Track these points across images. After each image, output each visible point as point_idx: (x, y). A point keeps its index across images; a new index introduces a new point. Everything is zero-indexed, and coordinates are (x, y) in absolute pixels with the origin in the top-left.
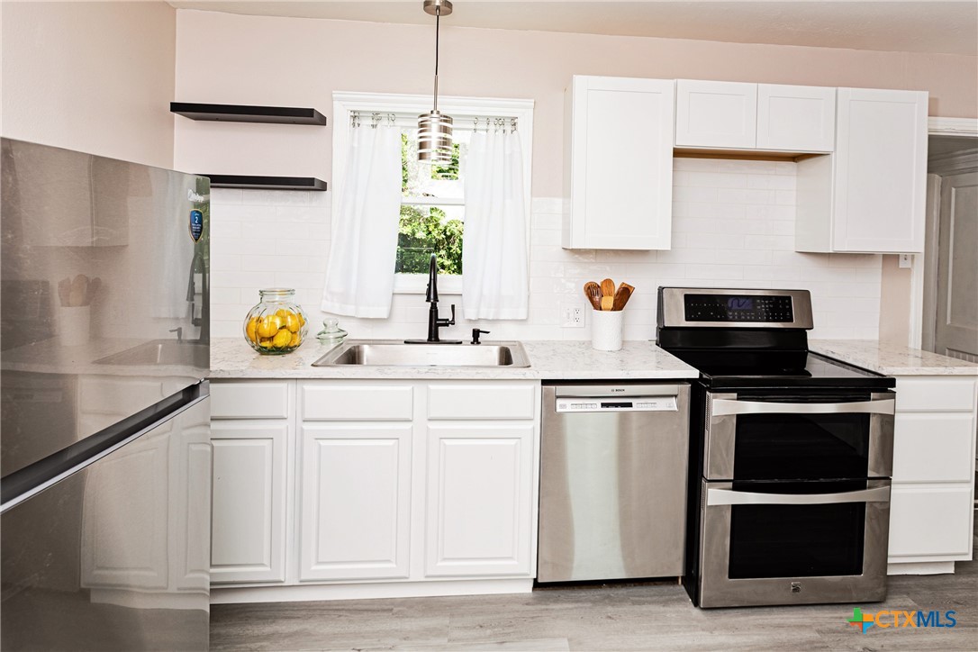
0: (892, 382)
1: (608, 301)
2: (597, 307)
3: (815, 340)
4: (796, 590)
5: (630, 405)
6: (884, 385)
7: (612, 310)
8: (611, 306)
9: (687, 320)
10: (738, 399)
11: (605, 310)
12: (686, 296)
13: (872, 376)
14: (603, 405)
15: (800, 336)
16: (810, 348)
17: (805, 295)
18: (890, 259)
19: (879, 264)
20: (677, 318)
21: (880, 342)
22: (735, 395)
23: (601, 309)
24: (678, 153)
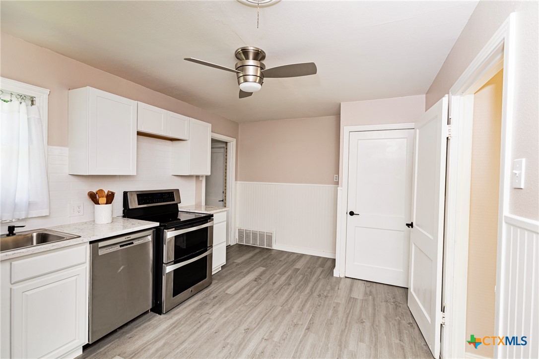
0: (212, 216)
1: (104, 200)
2: (97, 203)
3: (181, 207)
4: (191, 291)
5: (132, 243)
6: (209, 217)
7: (106, 204)
8: (105, 202)
9: (139, 205)
10: (175, 230)
11: (102, 204)
12: (137, 194)
13: (205, 215)
14: (121, 246)
15: (176, 205)
16: (179, 210)
17: (178, 190)
18: (198, 177)
19: (195, 178)
20: (134, 204)
21: (196, 205)
22: (174, 229)
23: (99, 204)
24: (139, 134)
